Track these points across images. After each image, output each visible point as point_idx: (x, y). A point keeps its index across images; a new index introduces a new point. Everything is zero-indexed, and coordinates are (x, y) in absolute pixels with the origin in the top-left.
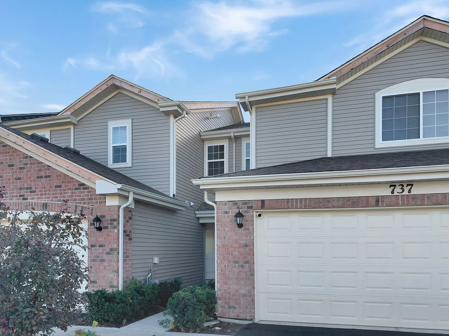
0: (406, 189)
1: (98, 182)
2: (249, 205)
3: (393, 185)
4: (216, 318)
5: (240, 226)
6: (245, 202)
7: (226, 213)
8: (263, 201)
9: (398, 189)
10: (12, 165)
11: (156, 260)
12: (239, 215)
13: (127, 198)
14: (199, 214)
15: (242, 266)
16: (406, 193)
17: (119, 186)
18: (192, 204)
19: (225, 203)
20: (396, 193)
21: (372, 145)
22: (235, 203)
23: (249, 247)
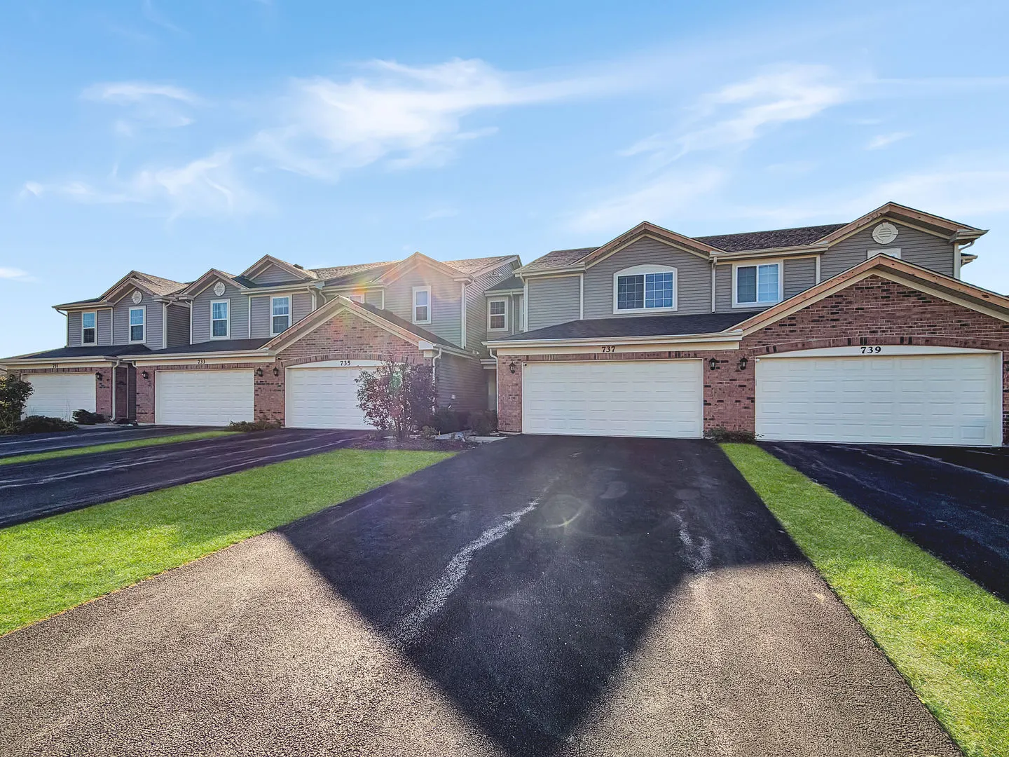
0: (611, 349)
1: (419, 342)
2: (519, 358)
3: (604, 347)
4: (497, 431)
5: (513, 372)
6: (516, 357)
7: (504, 363)
8: (528, 356)
9: (607, 350)
10: (356, 328)
11: (453, 397)
12: (512, 365)
13: (438, 352)
14: (484, 361)
15: (514, 398)
16: (611, 352)
17: (435, 345)
18: (478, 353)
19: (503, 357)
20: (605, 352)
21: (611, 312)
22: (510, 357)
23: (519, 385)
